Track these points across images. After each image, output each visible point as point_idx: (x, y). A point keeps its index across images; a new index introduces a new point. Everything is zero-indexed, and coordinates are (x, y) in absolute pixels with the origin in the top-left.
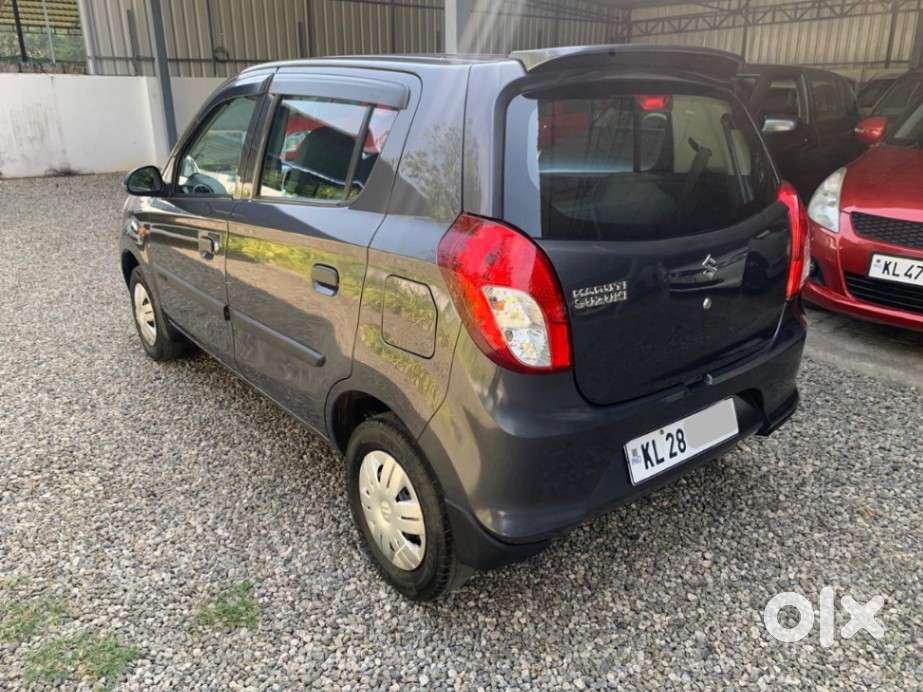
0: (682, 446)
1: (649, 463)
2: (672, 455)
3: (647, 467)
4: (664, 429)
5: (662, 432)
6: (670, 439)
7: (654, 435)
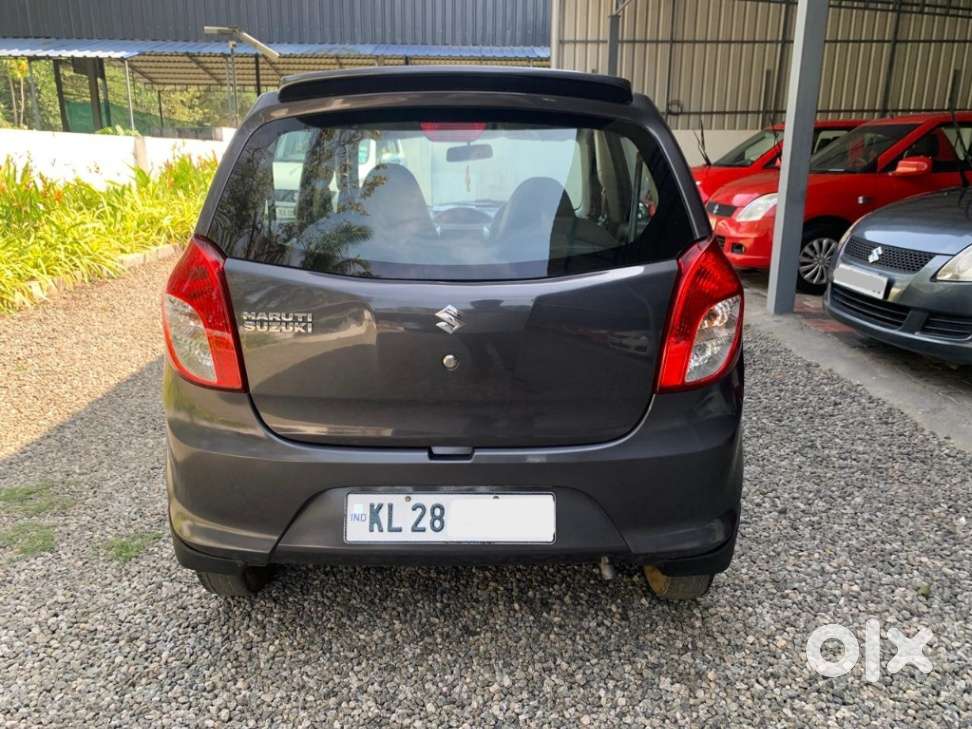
0: (437, 524)
1: (376, 526)
2: (415, 529)
3: (372, 530)
4: (413, 496)
5: (409, 499)
6: (419, 511)
7: (398, 500)
